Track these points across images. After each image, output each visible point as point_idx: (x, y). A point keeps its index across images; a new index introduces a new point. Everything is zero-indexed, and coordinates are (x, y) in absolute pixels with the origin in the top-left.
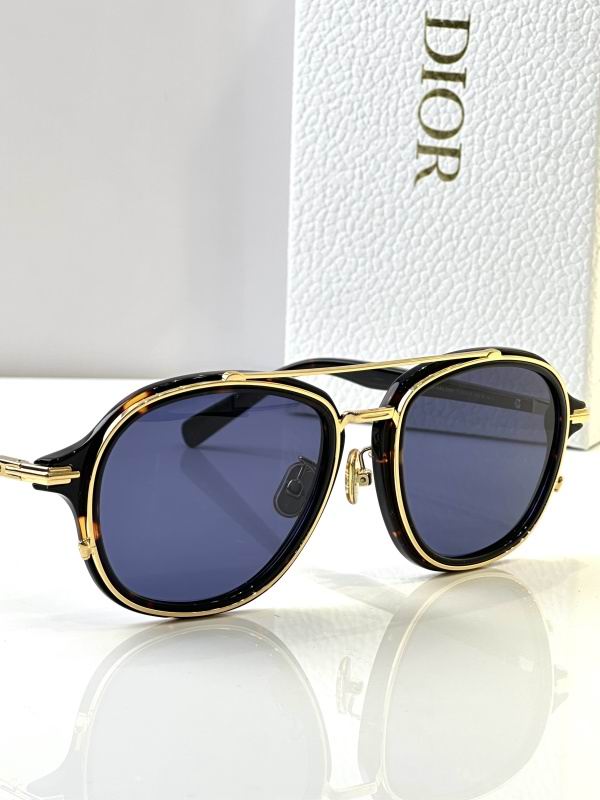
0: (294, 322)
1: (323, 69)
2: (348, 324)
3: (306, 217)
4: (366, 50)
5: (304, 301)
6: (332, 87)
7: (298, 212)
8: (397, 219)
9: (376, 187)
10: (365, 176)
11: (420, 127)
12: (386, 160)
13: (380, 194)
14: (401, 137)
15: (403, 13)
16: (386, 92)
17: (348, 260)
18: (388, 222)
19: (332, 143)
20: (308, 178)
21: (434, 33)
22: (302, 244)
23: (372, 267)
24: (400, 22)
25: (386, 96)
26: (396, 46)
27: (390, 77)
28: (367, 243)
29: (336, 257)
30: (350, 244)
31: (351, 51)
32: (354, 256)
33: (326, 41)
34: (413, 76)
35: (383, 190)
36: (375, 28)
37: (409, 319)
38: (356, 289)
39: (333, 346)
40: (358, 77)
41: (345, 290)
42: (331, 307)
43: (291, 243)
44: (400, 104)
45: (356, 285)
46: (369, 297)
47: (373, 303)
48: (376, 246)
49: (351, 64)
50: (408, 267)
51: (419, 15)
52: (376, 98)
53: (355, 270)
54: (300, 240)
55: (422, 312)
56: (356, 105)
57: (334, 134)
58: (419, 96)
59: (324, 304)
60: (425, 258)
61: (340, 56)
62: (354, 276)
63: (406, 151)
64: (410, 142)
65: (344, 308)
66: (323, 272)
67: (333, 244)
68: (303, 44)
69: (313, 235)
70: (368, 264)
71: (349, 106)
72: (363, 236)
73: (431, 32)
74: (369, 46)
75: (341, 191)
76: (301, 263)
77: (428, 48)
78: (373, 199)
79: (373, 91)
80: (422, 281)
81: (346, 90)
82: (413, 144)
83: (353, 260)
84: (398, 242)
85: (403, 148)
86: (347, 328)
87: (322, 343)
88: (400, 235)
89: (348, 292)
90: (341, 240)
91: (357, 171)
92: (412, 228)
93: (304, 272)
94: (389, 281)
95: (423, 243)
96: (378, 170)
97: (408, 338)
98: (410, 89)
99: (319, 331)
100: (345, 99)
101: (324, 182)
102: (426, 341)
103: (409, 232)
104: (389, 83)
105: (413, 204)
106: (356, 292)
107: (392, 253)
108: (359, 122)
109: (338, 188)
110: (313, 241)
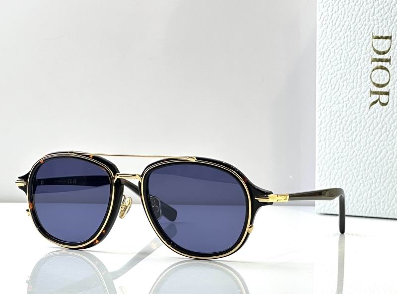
0: (319, 172)
1: (329, 60)
2: (342, 172)
3: (323, 125)
4: (347, 51)
5: (323, 163)
6: (333, 68)
7: (319, 124)
8: (363, 124)
9: (353, 110)
10: (348, 106)
11: (371, 83)
12: (357, 98)
13: (355, 113)
14: (363, 87)
15: (363, 34)
16: (356, 69)
17: (342, 143)
18: (359, 125)
19: (333, 92)
20: (324, 108)
21: (376, 42)
22: (322, 137)
23: (352, 147)
24: (361, 38)
25: (356, 71)
26: (360, 48)
27: (358, 62)
28: (350, 135)
29: (336, 142)
30: (342, 137)
31: (341, 51)
32: (344, 142)
33: (330, 48)
34: (368, 61)
35: (356, 112)
36: (351, 41)
37: (368, 168)
38: (345, 156)
39: (336, 182)
40: (344, 62)
41: (340, 157)
42: (335, 165)
43: (317, 137)
44: (362, 73)
45: (346, 154)
46: (351, 159)
47: (353, 162)
48: (354, 137)
49: (341, 57)
50: (368, 145)
51: (369, 35)
52: (352, 72)
53: (345, 148)
54: (321, 136)
55: (374, 165)
56: (343, 75)
57: (334, 88)
58: (371, 70)
59: (332, 163)
60: (375, 140)
61: (336, 54)
62: (344, 151)
63: (365, 94)
64: (367, 89)
65: (340, 165)
66: (331, 149)
67: (335, 137)
68: (320, 50)
69: (326, 133)
70: (350, 145)
71: (340, 76)
72: (348, 132)
73: (375, 41)
74: (349, 49)
75: (338, 113)
76: (322, 146)
77: (374, 49)
78: (352, 116)
79: (351, 68)
80: (374, 150)
81: (339, 69)
82: (369, 90)
83: (344, 143)
84: (363, 134)
85: (364, 93)
86: (342, 174)
87: (331, 181)
88: (364, 131)
89: (342, 158)
90: (338, 135)
91: (345, 103)
92: (369, 127)
93: (323, 150)
94: (360, 152)
95: (374, 134)
96: (353, 103)
97: (368, 176)
98: (366, 67)
99: (330, 175)
100: (339, 72)
101: (331, 109)
102: (376, 177)
103: (368, 129)
104: (358, 64)
105: (369, 117)
106: (345, 158)
107: (361, 140)
108: (345, 82)
109: (337, 112)
110: (326, 136)
